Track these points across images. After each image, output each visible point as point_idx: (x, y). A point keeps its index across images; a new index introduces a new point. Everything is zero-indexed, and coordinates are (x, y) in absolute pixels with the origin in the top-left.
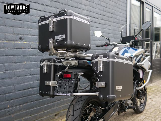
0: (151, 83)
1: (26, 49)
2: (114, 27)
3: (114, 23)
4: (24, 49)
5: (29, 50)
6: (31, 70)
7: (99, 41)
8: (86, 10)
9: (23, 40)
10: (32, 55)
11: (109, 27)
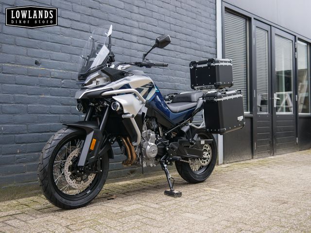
0: (272, 154)
1: (44, 77)
2: (192, 56)
3: (191, 49)
4: (41, 77)
5: (49, 79)
6: (51, 107)
7: (164, 76)
8: (139, 28)
9: (41, 66)
10: (53, 87)
11: (182, 55)
